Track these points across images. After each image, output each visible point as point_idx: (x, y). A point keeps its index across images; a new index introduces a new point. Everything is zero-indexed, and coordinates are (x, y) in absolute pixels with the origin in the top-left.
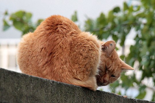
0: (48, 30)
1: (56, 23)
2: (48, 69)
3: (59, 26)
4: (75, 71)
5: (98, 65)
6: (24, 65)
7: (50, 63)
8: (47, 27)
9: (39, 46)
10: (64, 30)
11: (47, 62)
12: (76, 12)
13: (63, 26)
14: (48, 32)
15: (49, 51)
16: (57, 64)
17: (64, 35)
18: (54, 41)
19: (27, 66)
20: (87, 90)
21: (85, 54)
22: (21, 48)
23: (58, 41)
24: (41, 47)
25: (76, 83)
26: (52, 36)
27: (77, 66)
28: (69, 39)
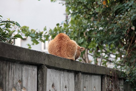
0: (59, 39)
1: (62, 36)
2: (59, 53)
3: (63, 38)
4: (68, 54)
5: (76, 52)
6: (51, 51)
7: (60, 51)
8: (59, 38)
9: (56, 45)
10: (65, 39)
11: (59, 51)
12: (46, 27)
13: (64, 37)
14: (59, 40)
15: (60, 47)
16: (62, 51)
17: (65, 41)
18: (61, 43)
19: (52, 52)
20: (72, 60)
21: (72, 48)
22: (49, 46)
23: (62, 43)
24: (57, 45)
25: (69, 58)
26: (61, 41)
27: (69, 52)
28: (66, 42)
